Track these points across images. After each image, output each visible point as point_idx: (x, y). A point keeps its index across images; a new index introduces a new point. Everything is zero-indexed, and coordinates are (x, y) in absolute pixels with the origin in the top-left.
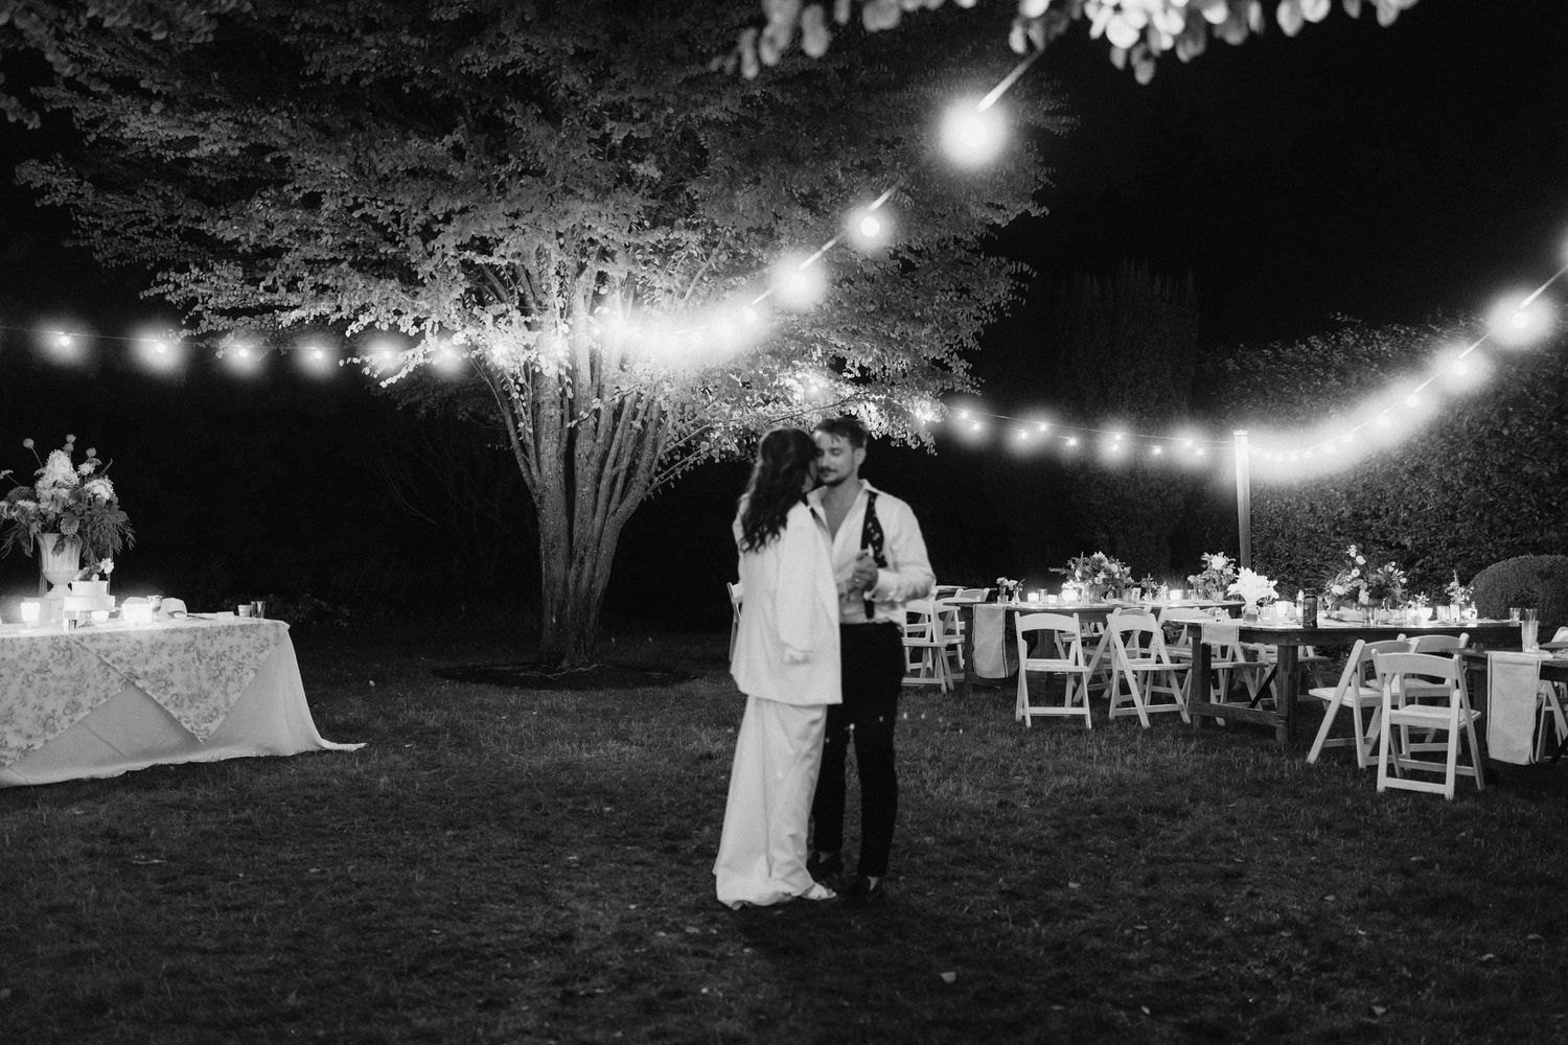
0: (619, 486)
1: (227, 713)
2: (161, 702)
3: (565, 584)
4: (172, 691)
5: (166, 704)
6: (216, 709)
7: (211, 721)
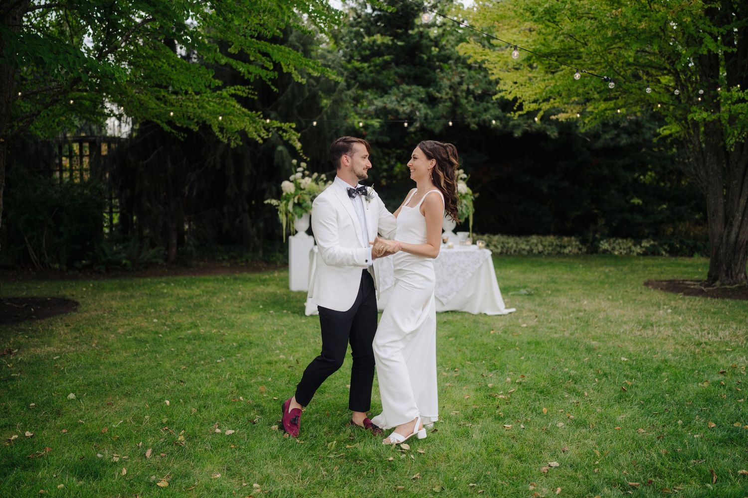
1: (457, 292)
3: (721, 238)
6: (452, 289)
7: (449, 295)
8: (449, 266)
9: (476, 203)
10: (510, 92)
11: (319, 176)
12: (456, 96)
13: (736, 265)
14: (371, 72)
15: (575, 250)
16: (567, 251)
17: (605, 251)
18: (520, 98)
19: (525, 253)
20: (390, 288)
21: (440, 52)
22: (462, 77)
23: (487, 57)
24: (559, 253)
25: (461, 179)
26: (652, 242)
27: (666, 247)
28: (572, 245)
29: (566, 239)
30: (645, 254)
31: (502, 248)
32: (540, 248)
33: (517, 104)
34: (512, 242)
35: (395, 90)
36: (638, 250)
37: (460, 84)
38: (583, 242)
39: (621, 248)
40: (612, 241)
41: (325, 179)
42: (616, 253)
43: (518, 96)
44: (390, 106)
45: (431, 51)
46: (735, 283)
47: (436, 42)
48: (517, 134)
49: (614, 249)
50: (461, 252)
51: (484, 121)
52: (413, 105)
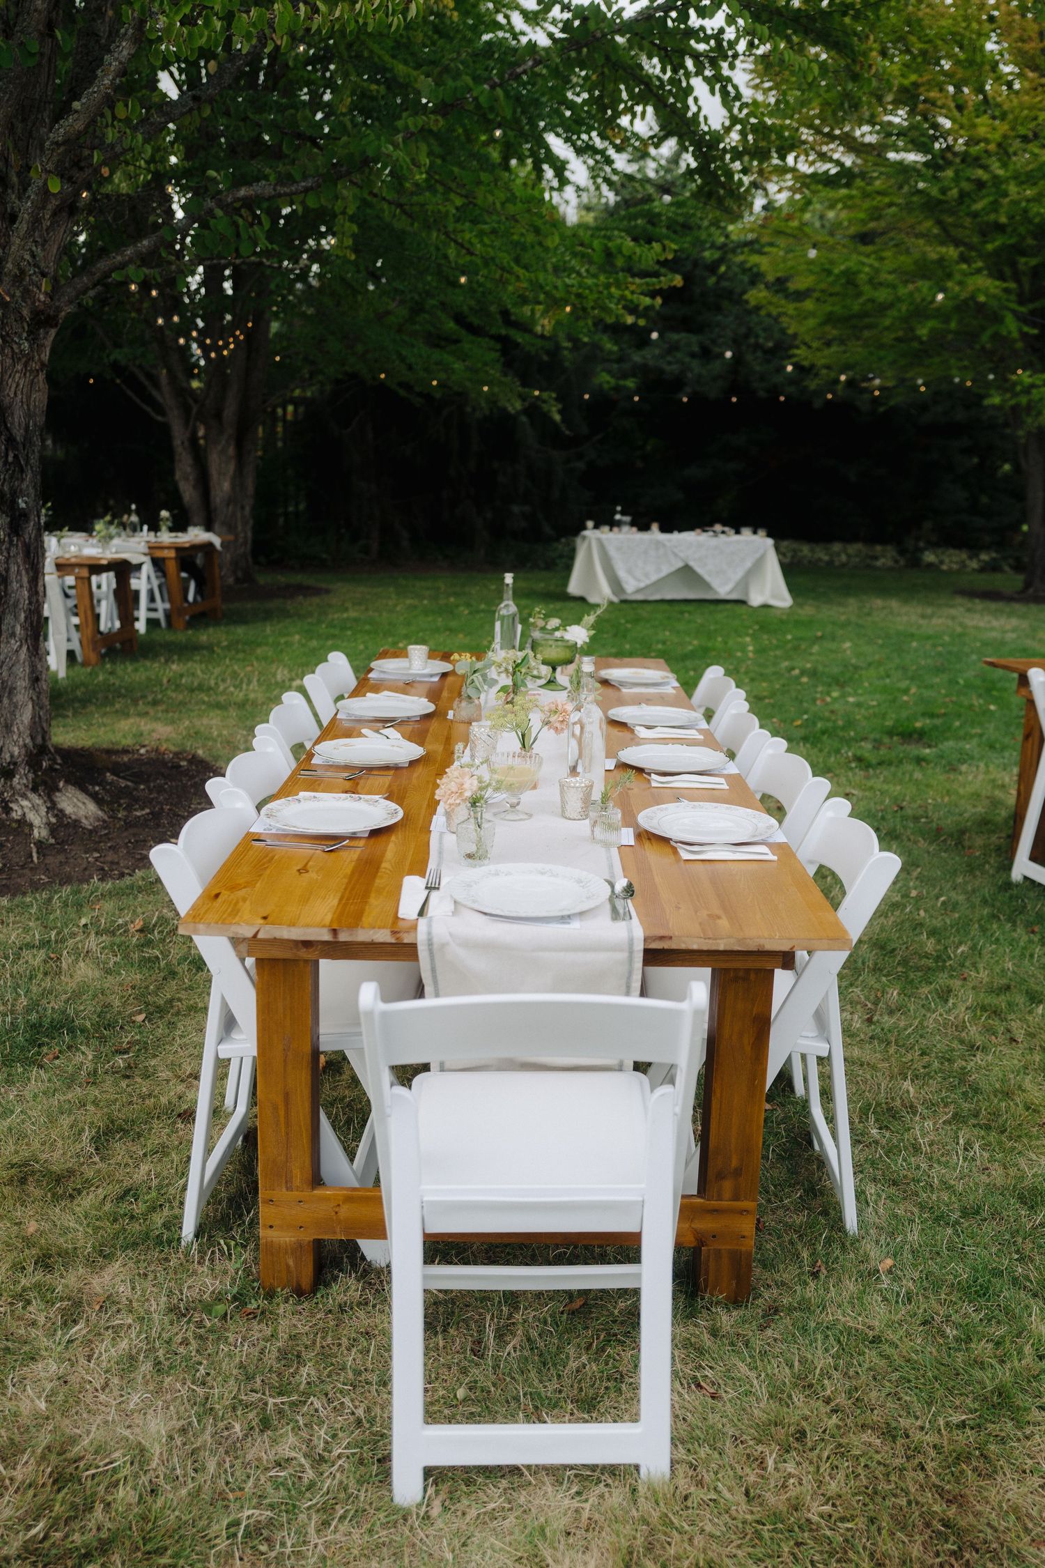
1: (736, 582)
5: (703, 574)
7: (727, 585)
15: (890, 563)
16: (879, 563)
17: (930, 565)
21: (718, 283)
24: (869, 566)
26: (994, 555)
27: (1011, 561)
28: (886, 557)
29: (879, 548)
30: (982, 570)
31: (793, 557)
32: (844, 558)
34: (805, 550)
36: (974, 564)
38: (902, 552)
39: (951, 562)
40: (939, 551)
42: (944, 567)
44: (651, 363)
47: (713, 268)
49: (942, 562)
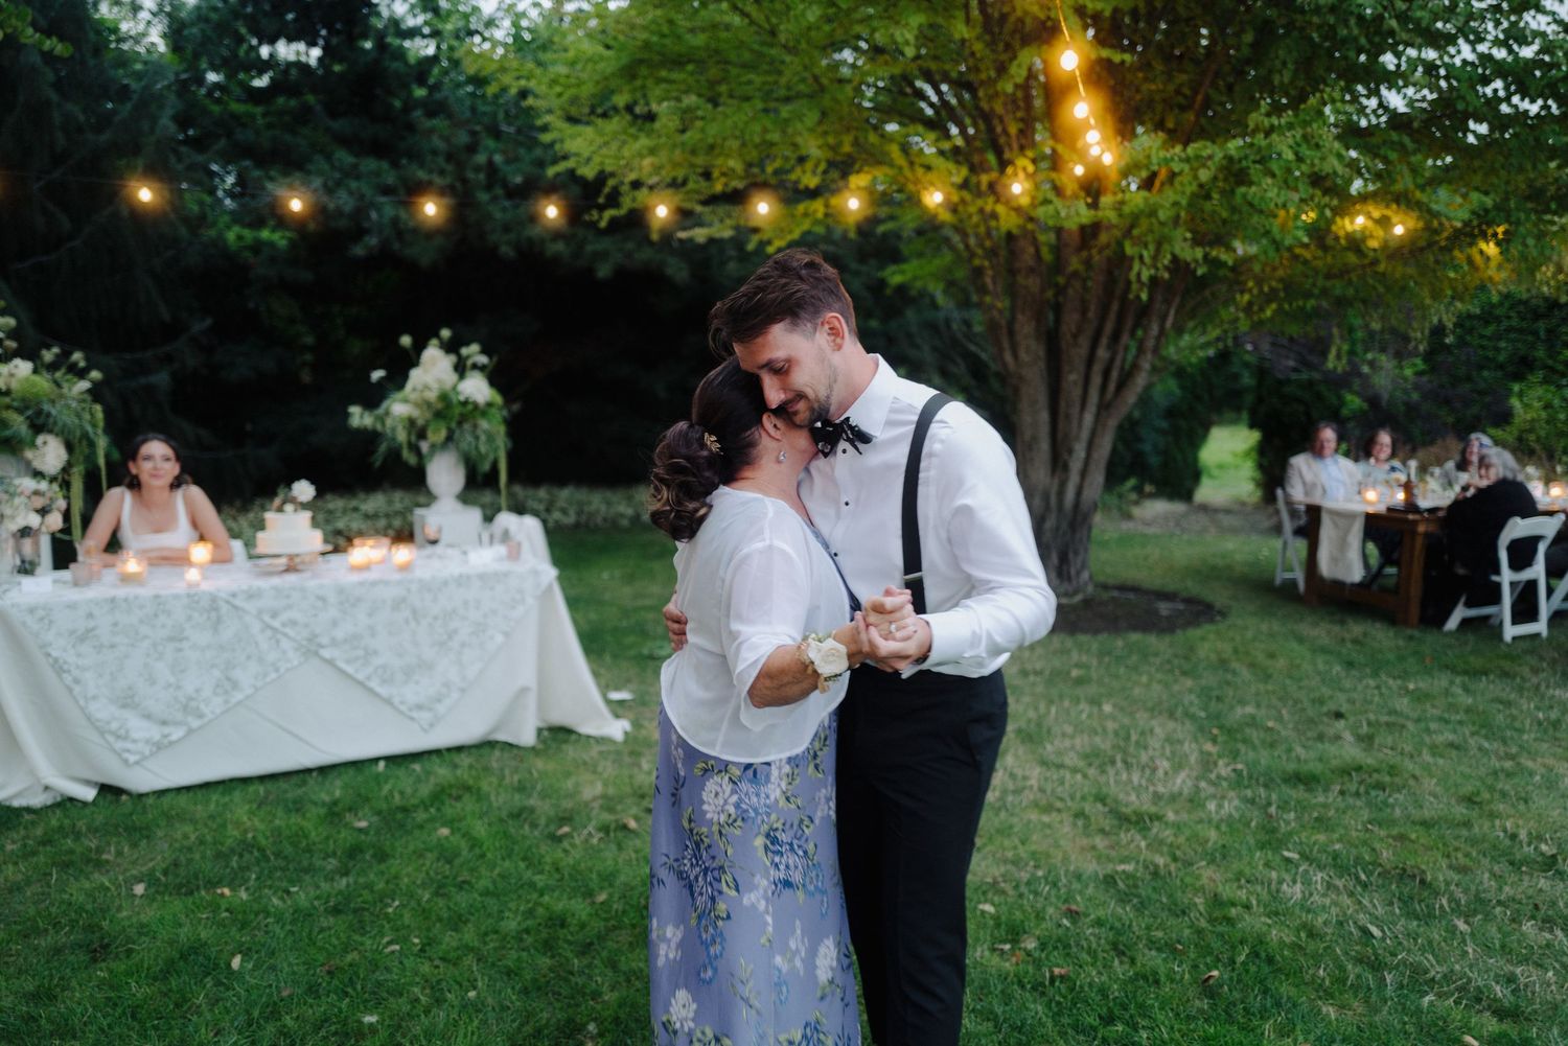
0: (1115, 374)
1: (463, 690)
2: (360, 676)
4: (377, 661)
5: (369, 678)
6: (447, 685)
7: (439, 701)
8: (436, 618)
9: (514, 426)
10: (589, 160)
11: (66, 354)
12: (464, 181)
13: (1076, 553)
14: (270, 126)
18: (612, 175)
19: (625, 522)
20: (247, 697)
21: (429, 94)
22: (473, 133)
23: (532, 84)
25: (475, 366)
33: (607, 190)
35: (320, 163)
37: (472, 149)
41: (82, 364)
43: (609, 169)
45: (410, 93)
46: (1076, 592)
48: (604, 271)
50: (469, 577)
51: (530, 240)
52: (362, 197)
